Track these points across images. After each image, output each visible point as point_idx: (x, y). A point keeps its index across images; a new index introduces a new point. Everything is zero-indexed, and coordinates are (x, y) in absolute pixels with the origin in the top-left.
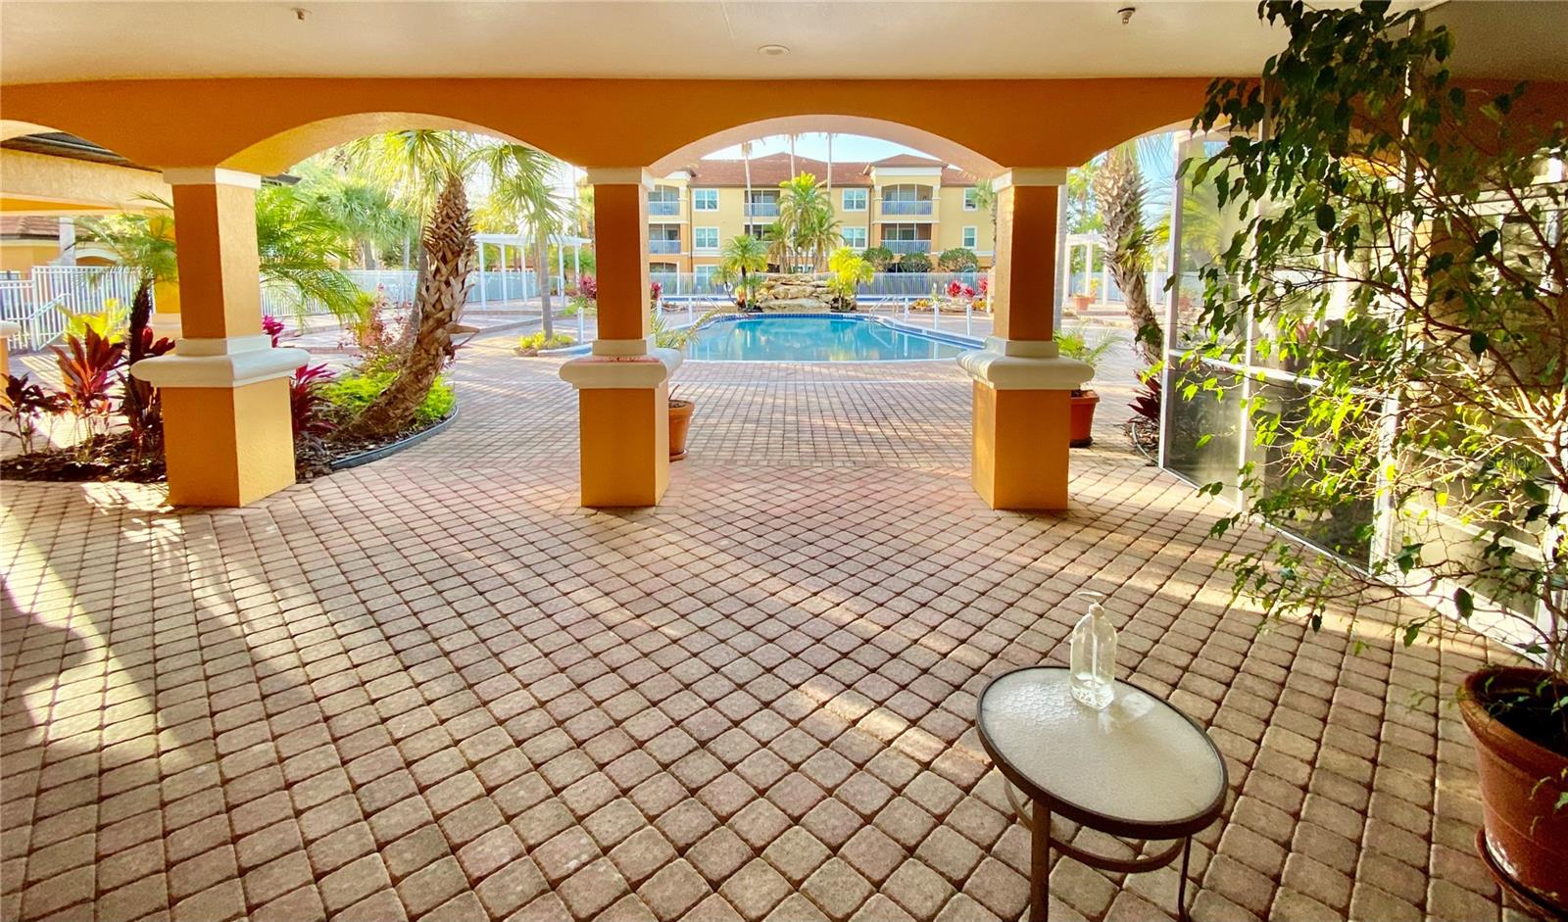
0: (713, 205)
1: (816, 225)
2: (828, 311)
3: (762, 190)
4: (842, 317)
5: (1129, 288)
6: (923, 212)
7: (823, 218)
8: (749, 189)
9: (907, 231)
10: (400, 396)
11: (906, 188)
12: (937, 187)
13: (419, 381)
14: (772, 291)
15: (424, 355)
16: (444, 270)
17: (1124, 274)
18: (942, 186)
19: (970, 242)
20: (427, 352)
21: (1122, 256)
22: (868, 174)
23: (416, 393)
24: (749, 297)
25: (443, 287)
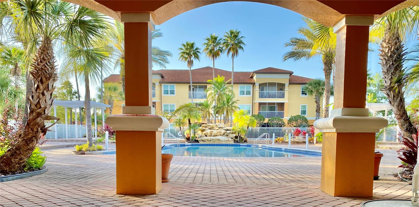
0: (172, 92)
1: (225, 102)
2: (232, 143)
3: (198, 85)
4: (240, 146)
5: (396, 104)
6: (280, 97)
7: (229, 98)
8: (191, 84)
9: (272, 106)
10: (18, 152)
11: (272, 84)
12: (287, 84)
13: (28, 145)
14: (204, 132)
15: (30, 131)
16: (41, 87)
17: (394, 96)
18: (290, 84)
19: (304, 112)
20: (32, 129)
21: (393, 87)
22: (252, 77)
23: (26, 151)
24: (192, 135)
25: (41, 96)
